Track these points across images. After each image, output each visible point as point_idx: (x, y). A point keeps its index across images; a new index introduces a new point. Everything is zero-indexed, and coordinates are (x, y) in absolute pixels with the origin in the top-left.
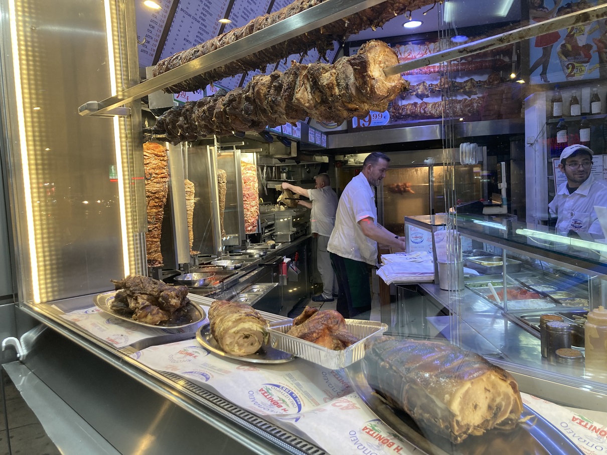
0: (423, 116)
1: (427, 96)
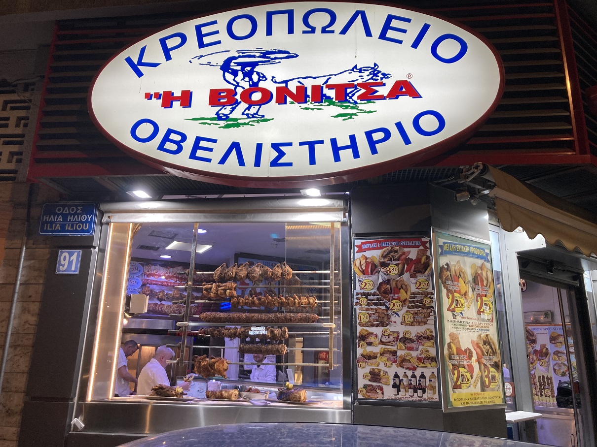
0: (160, 313)
1: (164, 300)
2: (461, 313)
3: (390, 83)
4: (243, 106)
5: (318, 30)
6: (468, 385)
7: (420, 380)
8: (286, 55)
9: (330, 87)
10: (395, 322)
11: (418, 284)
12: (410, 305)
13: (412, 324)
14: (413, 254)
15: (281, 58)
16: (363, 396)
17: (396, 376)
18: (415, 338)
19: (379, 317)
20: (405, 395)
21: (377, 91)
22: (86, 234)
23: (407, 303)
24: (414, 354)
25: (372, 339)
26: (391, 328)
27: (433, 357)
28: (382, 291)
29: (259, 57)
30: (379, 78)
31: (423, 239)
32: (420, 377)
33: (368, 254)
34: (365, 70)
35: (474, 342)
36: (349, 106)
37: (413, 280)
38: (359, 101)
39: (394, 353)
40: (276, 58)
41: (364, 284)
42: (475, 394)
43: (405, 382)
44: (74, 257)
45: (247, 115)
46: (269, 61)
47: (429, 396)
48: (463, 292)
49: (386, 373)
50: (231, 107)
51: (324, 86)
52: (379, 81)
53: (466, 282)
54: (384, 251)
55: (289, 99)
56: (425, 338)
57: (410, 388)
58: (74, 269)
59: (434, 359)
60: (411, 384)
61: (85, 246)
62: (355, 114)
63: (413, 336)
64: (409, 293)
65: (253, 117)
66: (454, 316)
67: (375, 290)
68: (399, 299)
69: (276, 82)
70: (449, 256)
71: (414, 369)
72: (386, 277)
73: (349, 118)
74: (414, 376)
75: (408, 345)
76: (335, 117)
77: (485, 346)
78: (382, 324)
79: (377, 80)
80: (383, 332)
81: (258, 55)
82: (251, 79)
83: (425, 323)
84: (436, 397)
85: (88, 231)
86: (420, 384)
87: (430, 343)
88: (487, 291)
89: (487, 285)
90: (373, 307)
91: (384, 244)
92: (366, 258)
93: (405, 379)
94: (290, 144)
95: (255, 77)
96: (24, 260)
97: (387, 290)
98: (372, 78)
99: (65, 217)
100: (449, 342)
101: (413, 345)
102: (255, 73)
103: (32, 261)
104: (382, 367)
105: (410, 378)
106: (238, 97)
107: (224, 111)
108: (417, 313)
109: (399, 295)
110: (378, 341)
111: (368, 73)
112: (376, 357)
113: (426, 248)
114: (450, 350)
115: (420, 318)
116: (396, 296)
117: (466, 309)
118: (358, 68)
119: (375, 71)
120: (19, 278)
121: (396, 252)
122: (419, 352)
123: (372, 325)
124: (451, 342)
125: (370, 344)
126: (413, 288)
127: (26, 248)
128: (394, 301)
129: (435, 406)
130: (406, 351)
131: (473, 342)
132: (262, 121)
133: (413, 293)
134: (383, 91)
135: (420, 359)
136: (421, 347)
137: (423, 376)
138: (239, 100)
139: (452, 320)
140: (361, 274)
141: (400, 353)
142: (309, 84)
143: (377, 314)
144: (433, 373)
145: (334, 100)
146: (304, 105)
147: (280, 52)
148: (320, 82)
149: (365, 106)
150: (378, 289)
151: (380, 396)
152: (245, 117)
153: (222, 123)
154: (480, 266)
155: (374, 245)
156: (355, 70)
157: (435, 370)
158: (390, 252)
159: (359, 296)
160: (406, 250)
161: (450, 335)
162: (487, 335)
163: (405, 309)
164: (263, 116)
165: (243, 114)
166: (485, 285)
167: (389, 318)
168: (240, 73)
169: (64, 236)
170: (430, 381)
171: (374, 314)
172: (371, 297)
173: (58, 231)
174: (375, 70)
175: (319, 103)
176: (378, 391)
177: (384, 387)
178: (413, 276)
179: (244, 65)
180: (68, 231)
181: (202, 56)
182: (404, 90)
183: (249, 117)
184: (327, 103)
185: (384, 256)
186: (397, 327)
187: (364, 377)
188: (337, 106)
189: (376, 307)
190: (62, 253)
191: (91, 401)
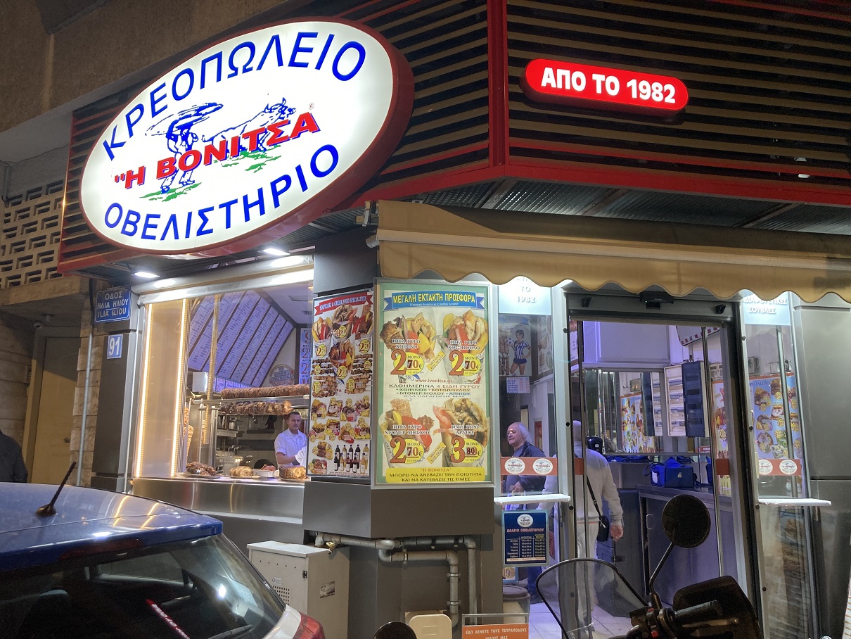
2: (416, 376)
3: (294, 119)
4: (181, 172)
5: (240, 70)
6: (418, 459)
7: (355, 454)
8: (214, 107)
9: (245, 136)
10: (340, 391)
11: (361, 345)
12: (354, 370)
13: (353, 392)
14: (359, 311)
15: (210, 113)
16: (312, 472)
17: (338, 450)
18: (354, 408)
19: (328, 385)
20: (344, 471)
21: (283, 132)
22: (124, 319)
23: (351, 368)
24: (353, 424)
25: (322, 411)
26: (337, 397)
27: (367, 428)
28: (332, 357)
29: (195, 115)
30: (285, 115)
31: (369, 294)
32: (356, 451)
33: (325, 315)
34: (274, 109)
35: (438, 409)
36: (259, 155)
37: (357, 342)
38: (267, 148)
39: (337, 424)
40: (206, 113)
41: (319, 350)
42: (429, 470)
43: (344, 457)
44: (118, 342)
45: (183, 183)
46: (200, 119)
47: (363, 471)
48: (423, 350)
49: (330, 446)
50: (171, 177)
51: (241, 136)
52: (285, 119)
53: (431, 338)
54: (337, 311)
55: (214, 158)
56: (362, 406)
57: (348, 463)
58: (118, 354)
59: (367, 430)
60: (348, 458)
61: (124, 330)
62: (263, 164)
63: (353, 406)
64: (353, 357)
65: (187, 184)
66: (402, 380)
67: (327, 356)
68: (345, 364)
69: (205, 141)
70: (400, 309)
71: (352, 441)
72: (337, 341)
73: (259, 169)
74: (351, 450)
75: (349, 415)
76: (247, 170)
77: (458, 413)
78: (331, 393)
79: (283, 118)
80: (331, 402)
81: (193, 113)
82: (187, 143)
83: (364, 390)
84: (367, 471)
85: (126, 315)
86: (355, 458)
87: (366, 412)
88: (473, 345)
89: (473, 339)
90: (325, 375)
91: (337, 303)
92: (322, 321)
93: (344, 453)
94: (211, 209)
95: (190, 139)
96: (92, 347)
97: (338, 354)
98: (280, 118)
99: (111, 302)
100: (390, 409)
101: (353, 415)
102: (190, 135)
103: (97, 348)
104: (327, 440)
105: (348, 452)
106: (177, 165)
107: (167, 183)
108: (358, 379)
109: (346, 360)
110: (326, 413)
111: (276, 111)
112: (323, 430)
113: (370, 303)
114: (390, 419)
115: (360, 384)
116: (342, 362)
117: (425, 370)
118: (269, 108)
119: (283, 108)
120: (89, 364)
121: (346, 310)
122: (357, 422)
123: (323, 395)
124: (393, 410)
125: (319, 416)
126: (357, 352)
127: (93, 336)
128: (341, 367)
129: (366, 481)
130: (347, 422)
131: (435, 409)
132: (192, 187)
133: (357, 357)
134: (288, 130)
135: (357, 430)
136: (359, 417)
137: (358, 450)
138: (178, 168)
139: (398, 384)
140: (318, 340)
141: (342, 424)
142: (229, 136)
143: (327, 382)
144: (367, 445)
145: (248, 151)
146: (224, 162)
147: (210, 105)
148: (237, 133)
149: (273, 152)
150: (330, 355)
151: (324, 472)
152: (181, 185)
153: (165, 196)
154: (462, 316)
155: (329, 306)
156: (267, 111)
157: (368, 443)
158: (342, 311)
159: (315, 364)
160: (354, 307)
161: (393, 402)
162: (464, 400)
163: (349, 375)
164: (194, 182)
165: (180, 183)
166: (470, 338)
167: (336, 387)
168: (180, 138)
169: (111, 322)
170: (364, 454)
171: (325, 383)
172: (323, 364)
173: (107, 318)
174: (283, 106)
175: (236, 157)
176: (323, 466)
177: (328, 461)
178: (358, 337)
179: (182, 128)
180: (115, 317)
181: (154, 126)
182: (305, 125)
183: (184, 185)
184: (242, 156)
185: (336, 317)
186: (342, 397)
187: (314, 452)
188: (250, 157)
189: (327, 375)
190: (111, 338)
191: (141, 477)
